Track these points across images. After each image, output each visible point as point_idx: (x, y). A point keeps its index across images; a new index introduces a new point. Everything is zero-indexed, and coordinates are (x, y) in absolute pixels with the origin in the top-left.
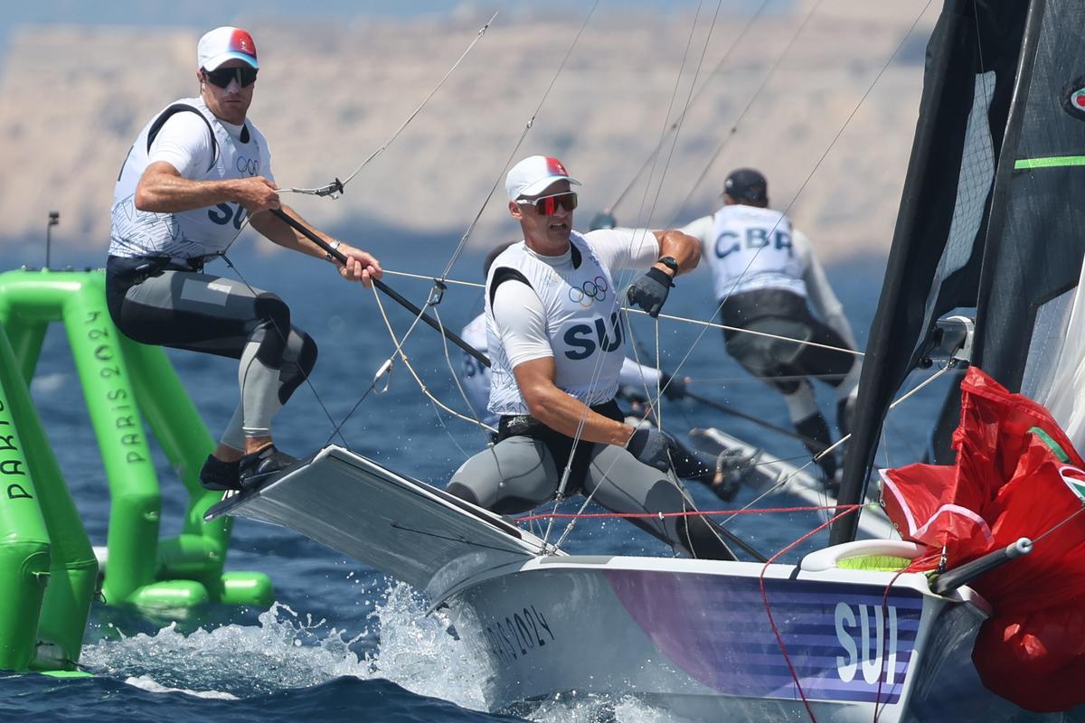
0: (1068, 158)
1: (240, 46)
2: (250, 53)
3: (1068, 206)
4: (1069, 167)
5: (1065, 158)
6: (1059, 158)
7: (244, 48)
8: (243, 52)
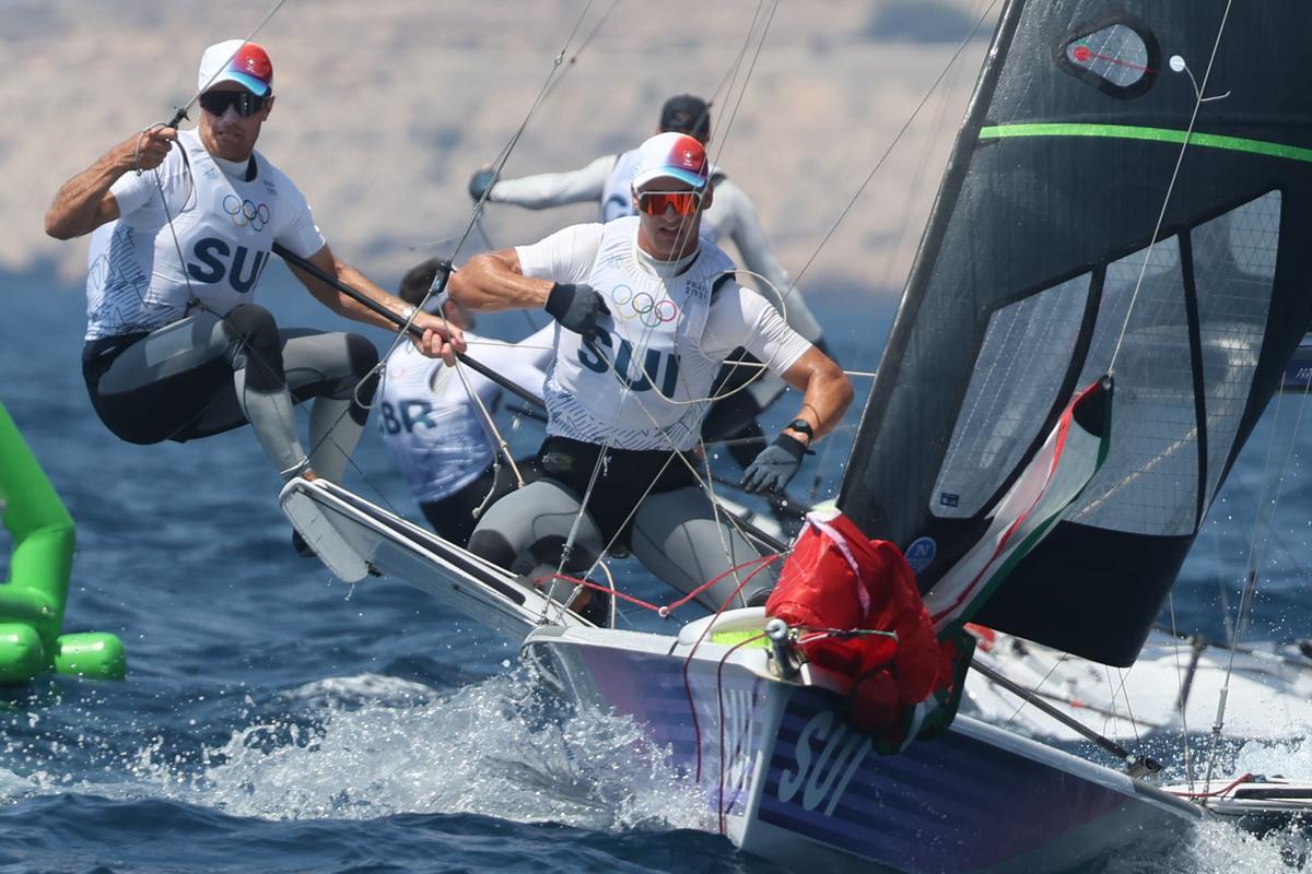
0: (1053, 125)
1: (246, 65)
2: (259, 75)
3: (1046, 186)
4: (1053, 137)
5: (1048, 125)
6: (1040, 126)
7: (250, 69)
8: (248, 74)
